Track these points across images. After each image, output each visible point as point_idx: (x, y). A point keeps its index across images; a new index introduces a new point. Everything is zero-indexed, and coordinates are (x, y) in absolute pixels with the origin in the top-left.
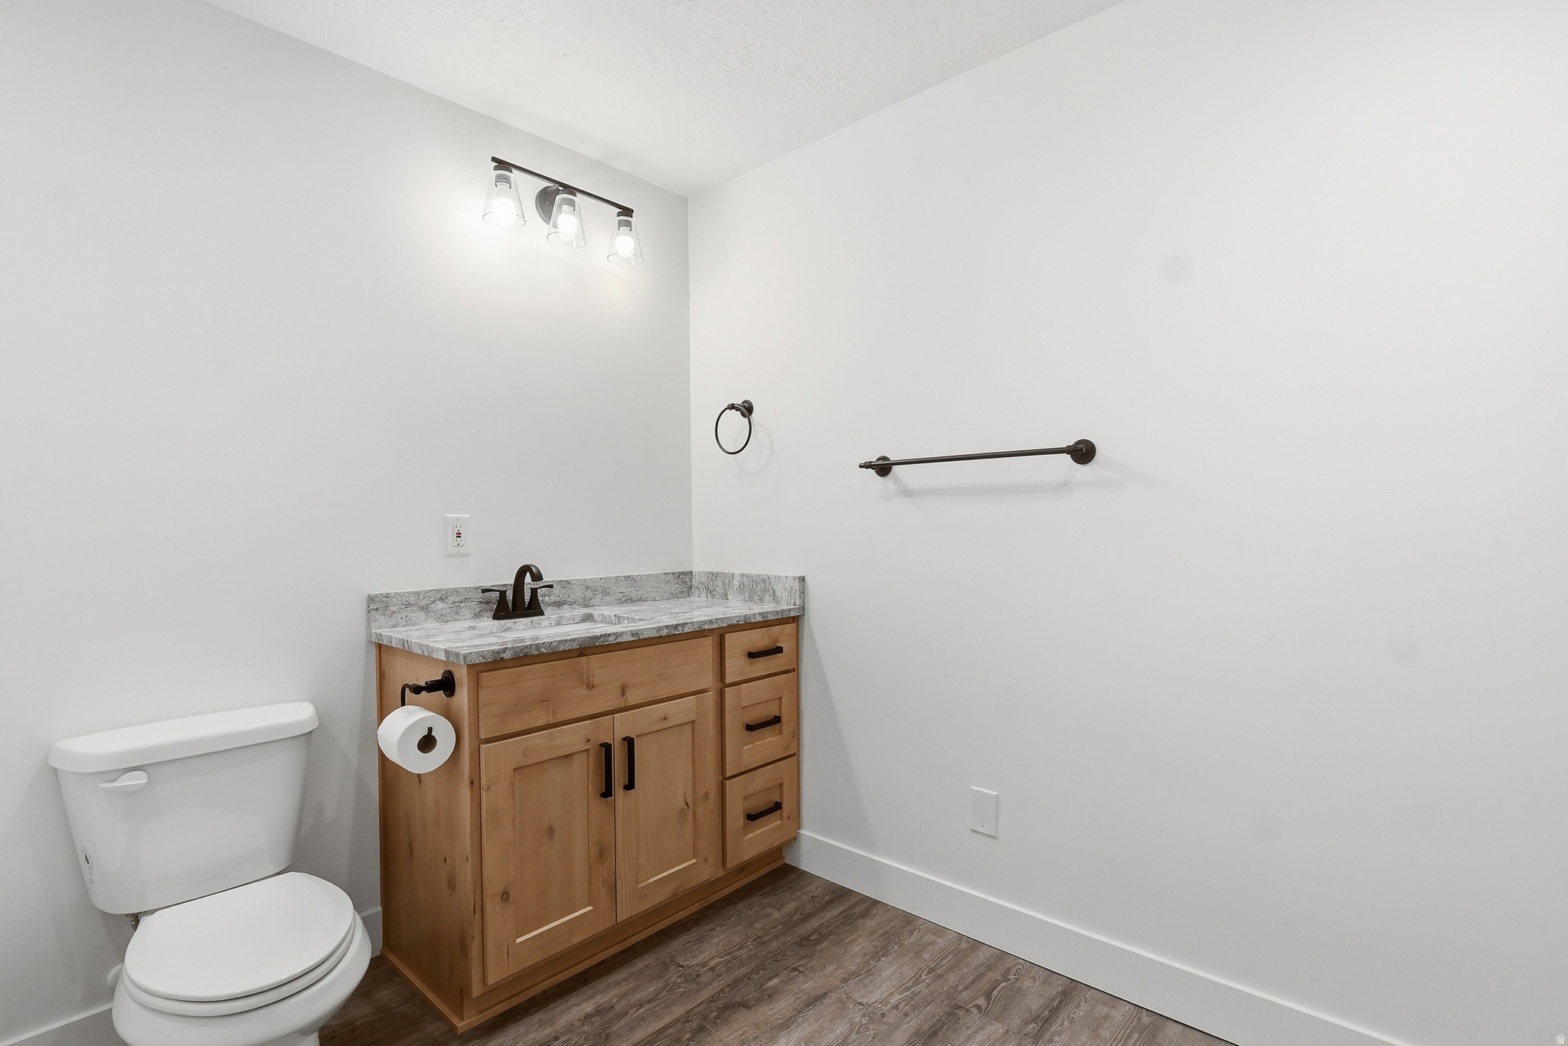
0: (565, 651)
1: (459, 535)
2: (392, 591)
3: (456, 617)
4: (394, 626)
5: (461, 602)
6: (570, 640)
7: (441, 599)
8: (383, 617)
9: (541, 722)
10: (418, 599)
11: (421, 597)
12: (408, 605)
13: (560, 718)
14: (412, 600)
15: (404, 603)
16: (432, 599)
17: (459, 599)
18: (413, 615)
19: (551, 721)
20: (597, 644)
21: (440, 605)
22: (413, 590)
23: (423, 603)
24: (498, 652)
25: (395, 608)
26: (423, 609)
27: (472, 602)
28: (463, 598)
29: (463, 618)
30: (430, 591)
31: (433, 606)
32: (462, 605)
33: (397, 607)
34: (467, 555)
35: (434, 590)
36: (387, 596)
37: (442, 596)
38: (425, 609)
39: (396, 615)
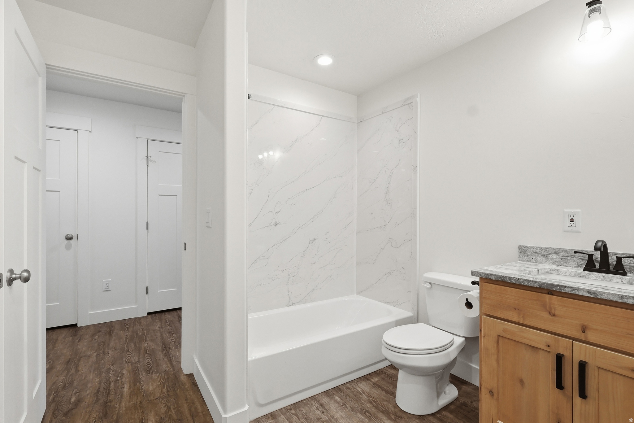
0: (528, 286)
1: (572, 221)
2: (529, 245)
3: (565, 264)
4: (529, 261)
5: (568, 257)
6: (532, 281)
7: (555, 253)
8: (523, 256)
9: (515, 319)
10: (542, 251)
11: (544, 250)
12: (536, 253)
13: (527, 323)
14: (539, 251)
15: (534, 252)
16: (550, 252)
17: (567, 255)
18: (539, 258)
19: (521, 322)
20: (554, 289)
21: (555, 256)
22: (539, 246)
23: (545, 253)
24: (488, 275)
25: (528, 253)
26: (544, 256)
27: (576, 258)
28: (569, 255)
29: (570, 265)
30: (549, 248)
31: (550, 256)
32: (569, 258)
33: (530, 253)
34: (579, 232)
35: (552, 248)
36: (526, 247)
37: (557, 252)
38: (546, 256)
39: (530, 257)
